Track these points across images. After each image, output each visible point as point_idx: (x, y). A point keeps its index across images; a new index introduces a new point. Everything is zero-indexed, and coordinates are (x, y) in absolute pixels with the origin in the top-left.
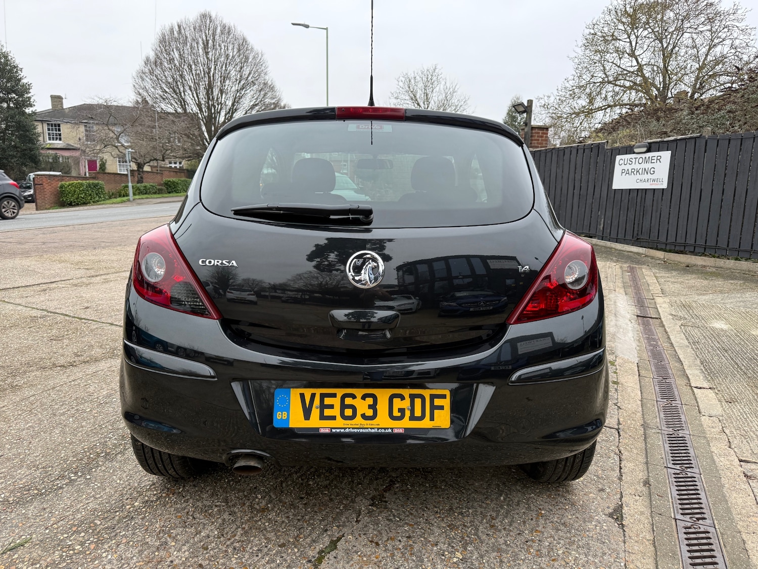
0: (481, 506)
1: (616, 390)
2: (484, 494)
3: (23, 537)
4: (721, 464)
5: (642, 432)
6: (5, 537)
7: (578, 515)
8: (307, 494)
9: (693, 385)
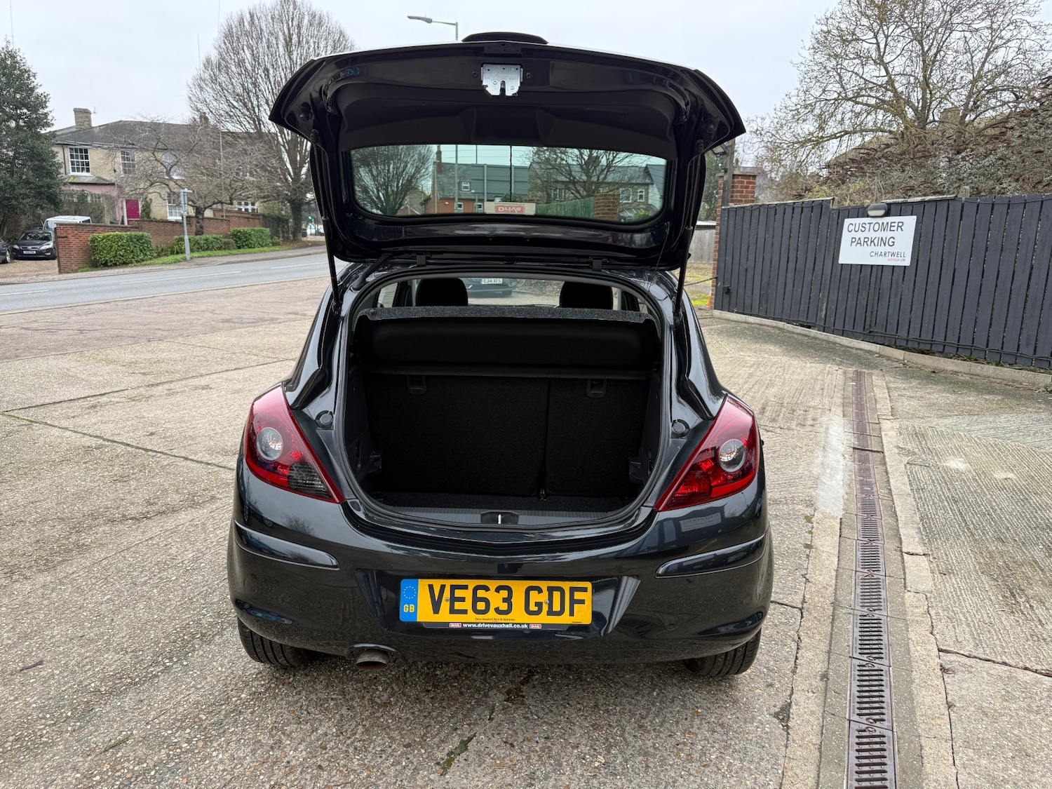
0: (630, 703)
1: (808, 556)
2: (635, 688)
3: (124, 733)
4: (917, 654)
5: (830, 612)
6: (104, 733)
7: (739, 715)
8: (435, 686)
9: (904, 550)
